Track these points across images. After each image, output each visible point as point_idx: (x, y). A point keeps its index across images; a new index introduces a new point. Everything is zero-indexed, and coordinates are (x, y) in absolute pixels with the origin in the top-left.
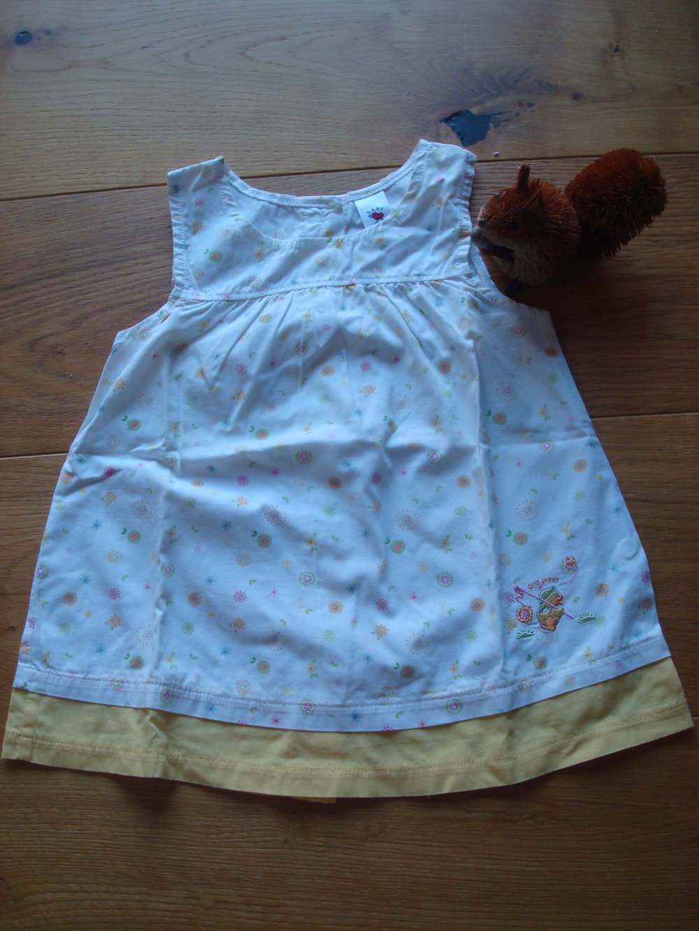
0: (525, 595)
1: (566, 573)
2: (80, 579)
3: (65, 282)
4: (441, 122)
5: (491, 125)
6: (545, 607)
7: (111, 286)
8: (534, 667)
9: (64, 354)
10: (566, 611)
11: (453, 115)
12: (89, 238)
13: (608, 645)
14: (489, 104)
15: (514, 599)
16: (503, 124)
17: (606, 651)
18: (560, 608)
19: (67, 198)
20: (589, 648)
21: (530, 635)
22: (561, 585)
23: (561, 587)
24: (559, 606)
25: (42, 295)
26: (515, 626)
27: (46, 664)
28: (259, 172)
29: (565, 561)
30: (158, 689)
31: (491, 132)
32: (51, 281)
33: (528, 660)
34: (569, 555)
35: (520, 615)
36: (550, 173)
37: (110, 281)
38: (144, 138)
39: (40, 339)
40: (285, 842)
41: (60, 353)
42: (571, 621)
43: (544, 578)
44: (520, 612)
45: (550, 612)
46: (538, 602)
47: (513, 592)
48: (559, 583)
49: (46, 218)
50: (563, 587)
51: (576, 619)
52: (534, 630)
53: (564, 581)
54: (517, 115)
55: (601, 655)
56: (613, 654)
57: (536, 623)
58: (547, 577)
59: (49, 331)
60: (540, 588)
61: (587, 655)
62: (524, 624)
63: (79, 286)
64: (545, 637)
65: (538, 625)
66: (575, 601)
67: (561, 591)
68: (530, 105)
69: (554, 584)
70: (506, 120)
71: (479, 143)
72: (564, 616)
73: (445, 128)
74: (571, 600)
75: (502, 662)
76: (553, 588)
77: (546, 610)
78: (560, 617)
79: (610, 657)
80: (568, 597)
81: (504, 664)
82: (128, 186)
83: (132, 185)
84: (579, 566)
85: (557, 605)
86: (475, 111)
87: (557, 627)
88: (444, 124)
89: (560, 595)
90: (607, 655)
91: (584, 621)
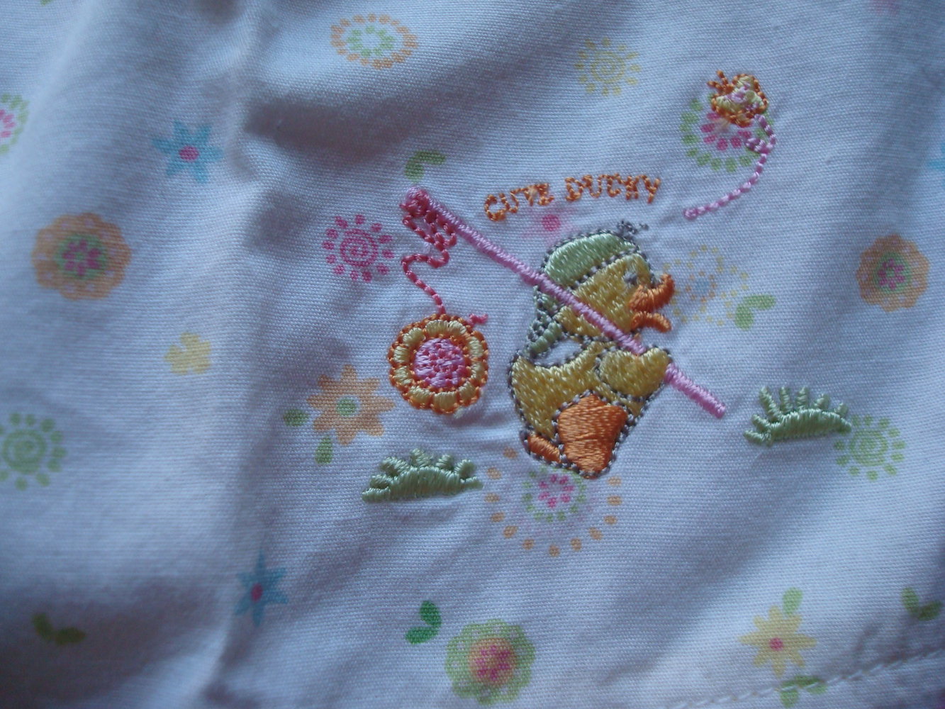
0: (461, 253)
1: (702, 162)
6: (566, 330)
10: (682, 367)
13: (909, 596)
15: (394, 262)
17: (889, 631)
18: (649, 347)
20: (792, 599)
21: (451, 489)
22: (668, 220)
23: (669, 232)
24: (650, 335)
26: (369, 421)
29: (704, 97)
35: (410, 361)
42: (709, 429)
43: (581, 171)
44: (415, 346)
45: (591, 364)
46: (526, 299)
48: (665, 204)
50: (686, 232)
51: (739, 420)
52: (480, 459)
53: (689, 202)
55: (859, 649)
56: (925, 651)
57: (497, 420)
58: (595, 170)
60: (551, 222)
61: (776, 644)
62: (429, 416)
64: (539, 504)
65: (509, 432)
66: (743, 318)
67: (670, 255)
69: (634, 214)
72: (668, 395)
74: (717, 310)
76: (625, 231)
77: (565, 349)
79: (910, 668)
80: (706, 289)
84: (778, 125)
87: (623, 452)
89: (658, 274)
90: (898, 654)
91: (779, 436)
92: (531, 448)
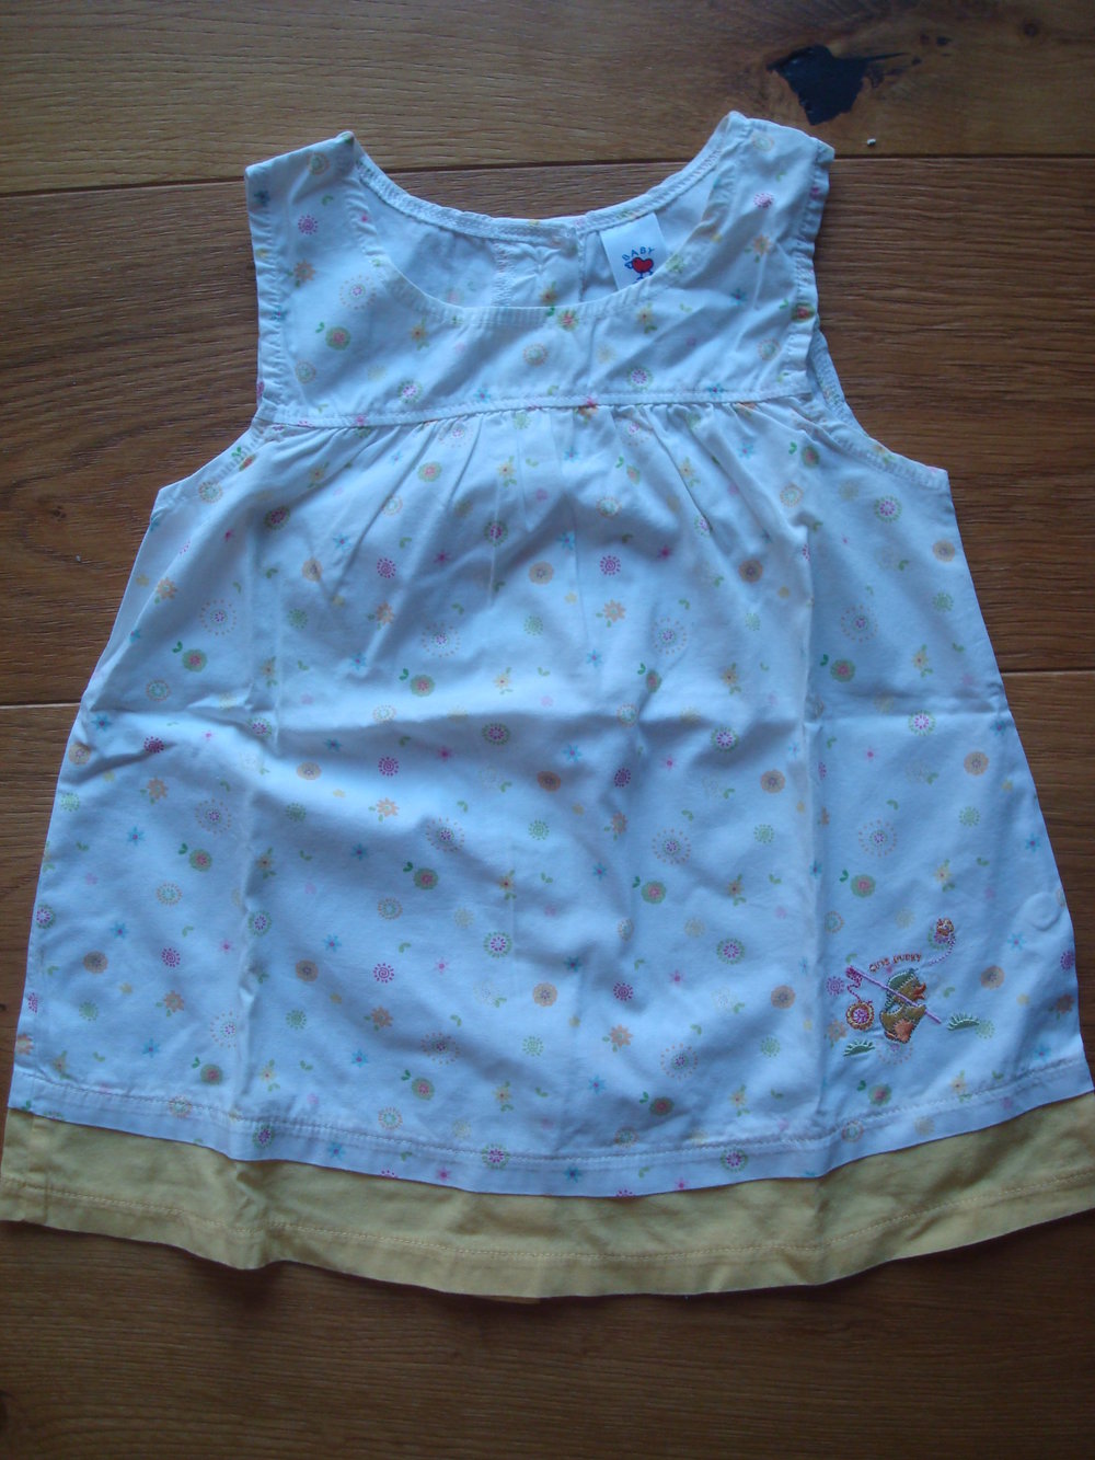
0: (863, 982)
1: (934, 947)
2: (112, 929)
3: (57, 373)
4: (770, 68)
5: (866, 80)
6: (895, 1002)
7: (145, 385)
8: (869, 1101)
9: (64, 516)
10: (929, 1010)
11: (794, 55)
12: (101, 285)
13: (994, 1073)
14: (864, 36)
15: (845, 988)
16: (888, 78)
17: (989, 1081)
18: (919, 1005)
19: (56, 201)
20: (962, 1074)
21: (867, 1049)
22: (923, 966)
23: (924, 970)
24: (919, 1001)
25: (16, 398)
26: (842, 1034)
27: (60, 1071)
28: (421, 159)
29: (935, 928)
30: (250, 1127)
31: (863, 96)
32: (34, 370)
33: (859, 1089)
34: (941, 917)
35: (852, 1015)
36: (968, 187)
37: (141, 375)
38: (201, 79)
39: (18, 485)
40: (456, 1355)
41: (56, 513)
42: (936, 1027)
43: (898, 953)
44: (853, 1011)
45: (903, 1011)
46: (883, 994)
47: (844, 977)
48: (923, 961)
49: (19, 240)
50: (930, 969)
51: (946, 1024)
52: (873, 1041)
53: (930, 960)
54: (916, 61)
55: (980, 1087)
56: (1000, 1087)
57: (877, 1029)
58: (902, 953)
59: (35, 470)
60: (889, 970)
61: (958, 1086)
62: (859, 1030)
63: (86, 382)
64: (891, 1051)
65: (881, 1032)
66: (946, 994)
67: (925, 977)
68: (942, 42)
69: (914, 965)
70: (893, 72)
71: (841, 117)
72: (925, 1018)
73: (777, 84)
74: (939, 992)
75: (817, 1099)
76: (912, 971)
77: (895, 1008)
78: (918, 1019)
79: (995, 1092)
80: (935, 986)
81: (822, 1101)
82: (171, 179)
83: (180, 177)
84: (957, 935)
85: (914, 1000)
86: (836, 48)
87: (913, 1035)
88: (775, 74)
89: (922, 983)
90: (991, 1088)
91: (956, 1028)
92: (888, 1036)
